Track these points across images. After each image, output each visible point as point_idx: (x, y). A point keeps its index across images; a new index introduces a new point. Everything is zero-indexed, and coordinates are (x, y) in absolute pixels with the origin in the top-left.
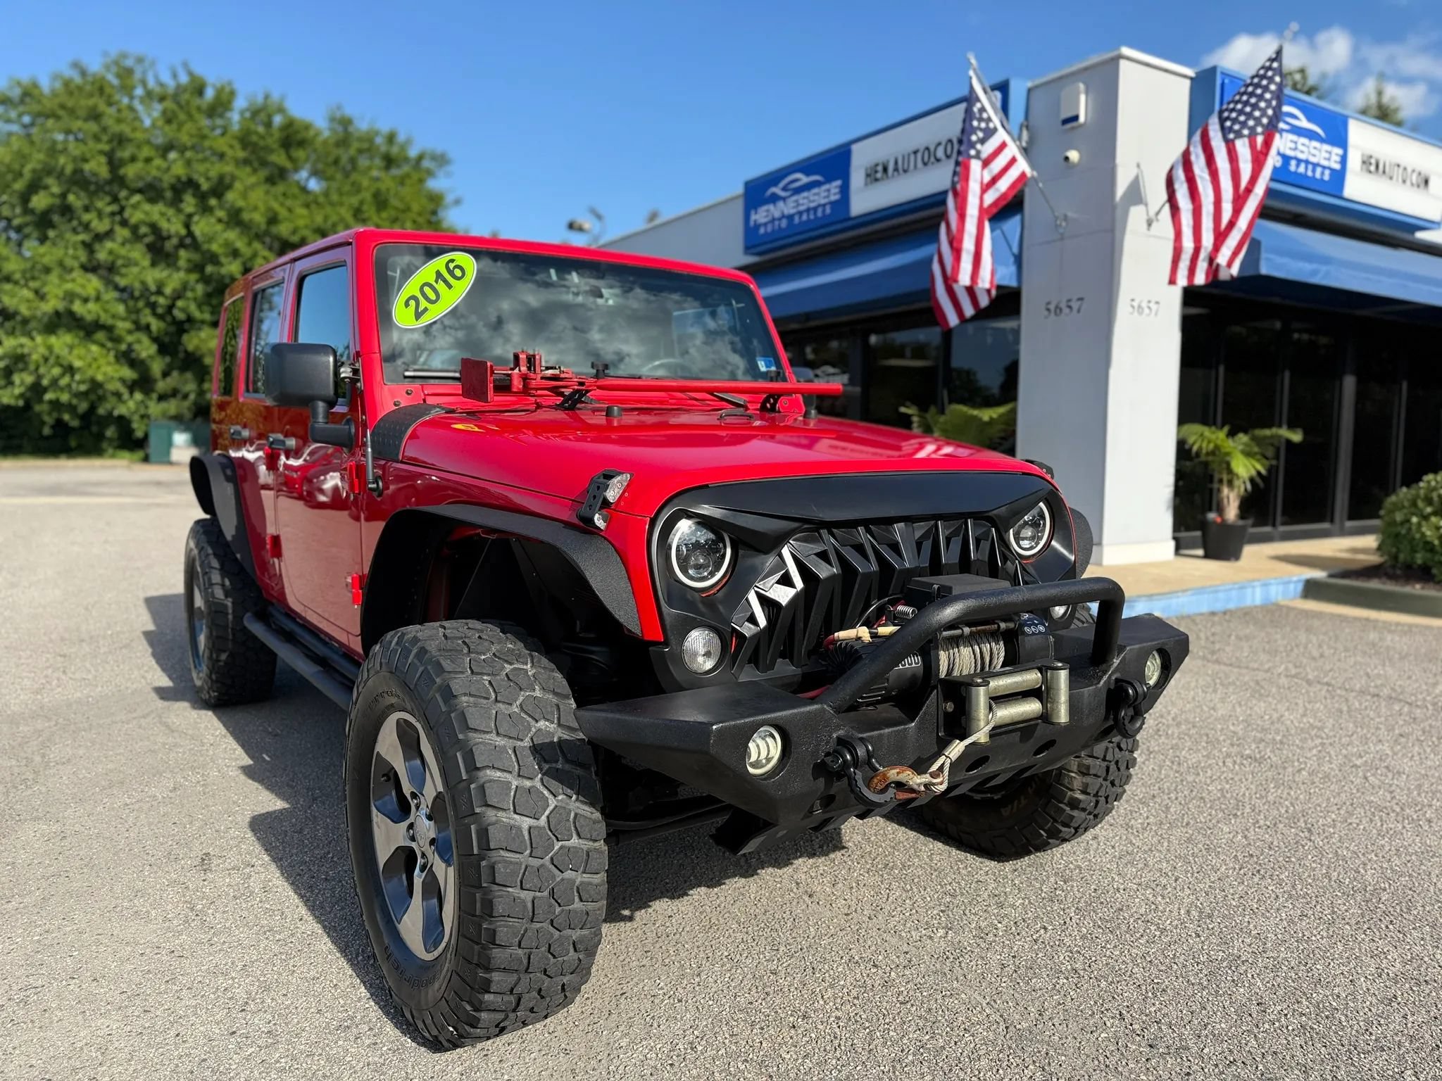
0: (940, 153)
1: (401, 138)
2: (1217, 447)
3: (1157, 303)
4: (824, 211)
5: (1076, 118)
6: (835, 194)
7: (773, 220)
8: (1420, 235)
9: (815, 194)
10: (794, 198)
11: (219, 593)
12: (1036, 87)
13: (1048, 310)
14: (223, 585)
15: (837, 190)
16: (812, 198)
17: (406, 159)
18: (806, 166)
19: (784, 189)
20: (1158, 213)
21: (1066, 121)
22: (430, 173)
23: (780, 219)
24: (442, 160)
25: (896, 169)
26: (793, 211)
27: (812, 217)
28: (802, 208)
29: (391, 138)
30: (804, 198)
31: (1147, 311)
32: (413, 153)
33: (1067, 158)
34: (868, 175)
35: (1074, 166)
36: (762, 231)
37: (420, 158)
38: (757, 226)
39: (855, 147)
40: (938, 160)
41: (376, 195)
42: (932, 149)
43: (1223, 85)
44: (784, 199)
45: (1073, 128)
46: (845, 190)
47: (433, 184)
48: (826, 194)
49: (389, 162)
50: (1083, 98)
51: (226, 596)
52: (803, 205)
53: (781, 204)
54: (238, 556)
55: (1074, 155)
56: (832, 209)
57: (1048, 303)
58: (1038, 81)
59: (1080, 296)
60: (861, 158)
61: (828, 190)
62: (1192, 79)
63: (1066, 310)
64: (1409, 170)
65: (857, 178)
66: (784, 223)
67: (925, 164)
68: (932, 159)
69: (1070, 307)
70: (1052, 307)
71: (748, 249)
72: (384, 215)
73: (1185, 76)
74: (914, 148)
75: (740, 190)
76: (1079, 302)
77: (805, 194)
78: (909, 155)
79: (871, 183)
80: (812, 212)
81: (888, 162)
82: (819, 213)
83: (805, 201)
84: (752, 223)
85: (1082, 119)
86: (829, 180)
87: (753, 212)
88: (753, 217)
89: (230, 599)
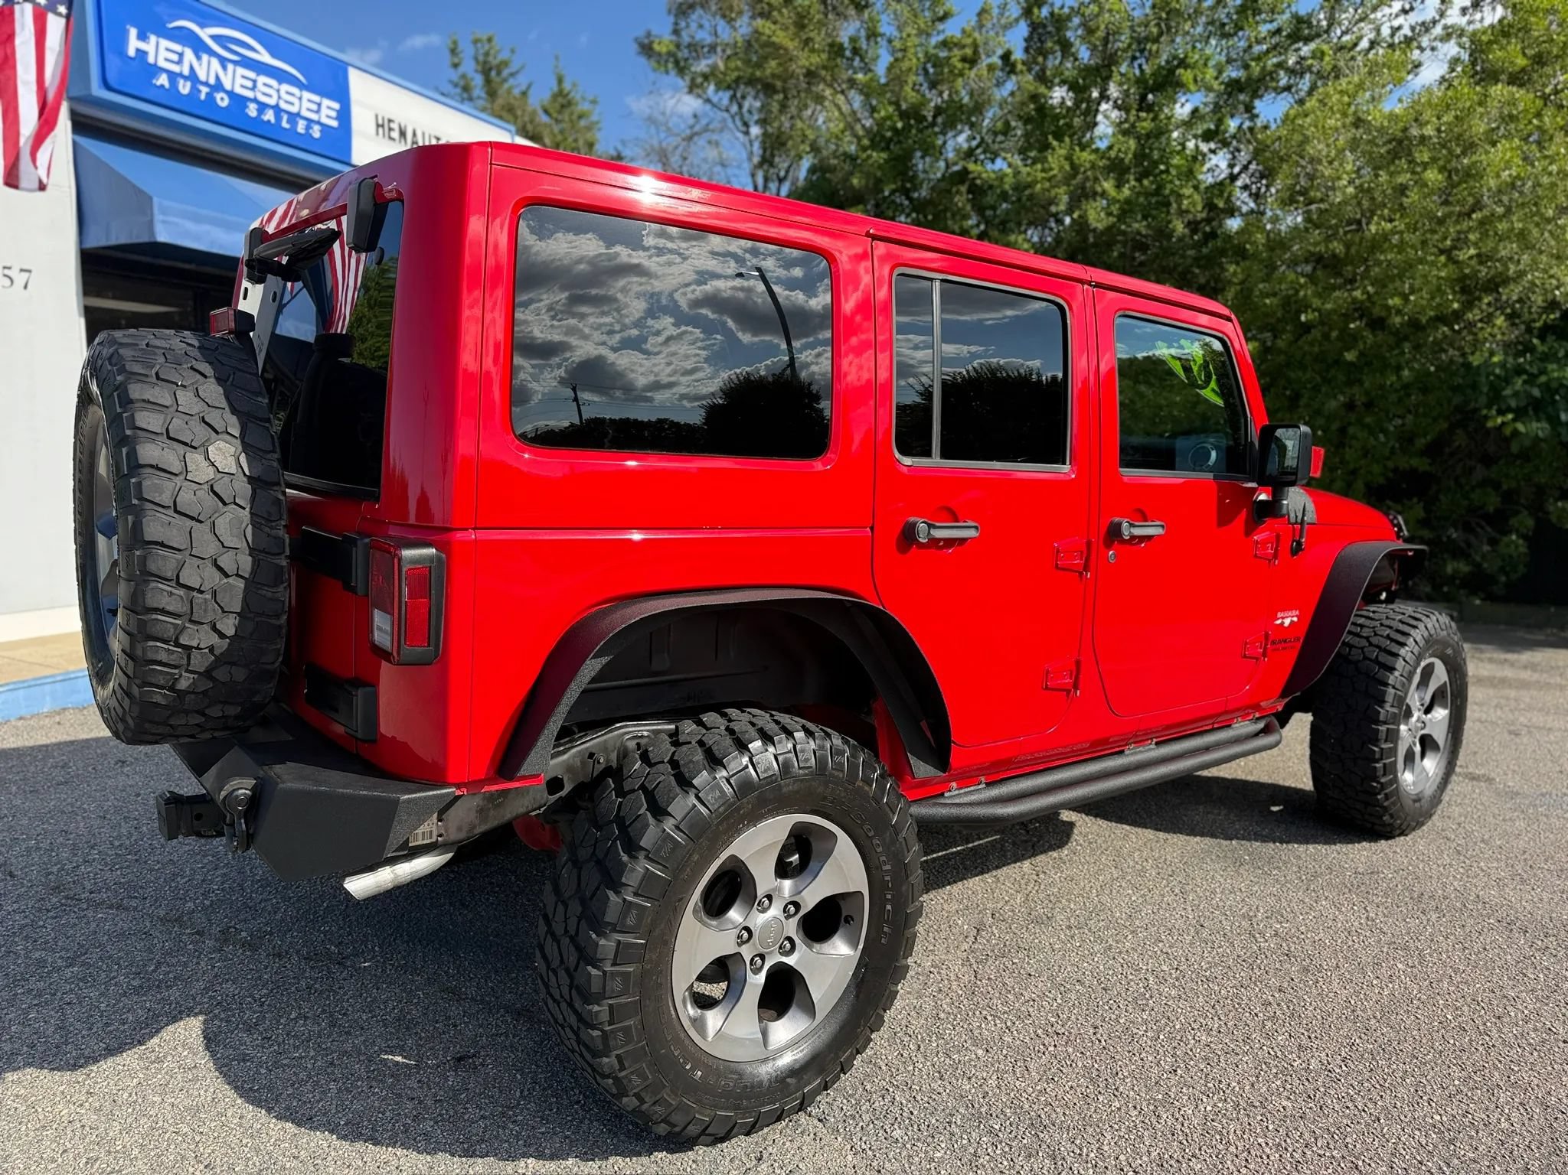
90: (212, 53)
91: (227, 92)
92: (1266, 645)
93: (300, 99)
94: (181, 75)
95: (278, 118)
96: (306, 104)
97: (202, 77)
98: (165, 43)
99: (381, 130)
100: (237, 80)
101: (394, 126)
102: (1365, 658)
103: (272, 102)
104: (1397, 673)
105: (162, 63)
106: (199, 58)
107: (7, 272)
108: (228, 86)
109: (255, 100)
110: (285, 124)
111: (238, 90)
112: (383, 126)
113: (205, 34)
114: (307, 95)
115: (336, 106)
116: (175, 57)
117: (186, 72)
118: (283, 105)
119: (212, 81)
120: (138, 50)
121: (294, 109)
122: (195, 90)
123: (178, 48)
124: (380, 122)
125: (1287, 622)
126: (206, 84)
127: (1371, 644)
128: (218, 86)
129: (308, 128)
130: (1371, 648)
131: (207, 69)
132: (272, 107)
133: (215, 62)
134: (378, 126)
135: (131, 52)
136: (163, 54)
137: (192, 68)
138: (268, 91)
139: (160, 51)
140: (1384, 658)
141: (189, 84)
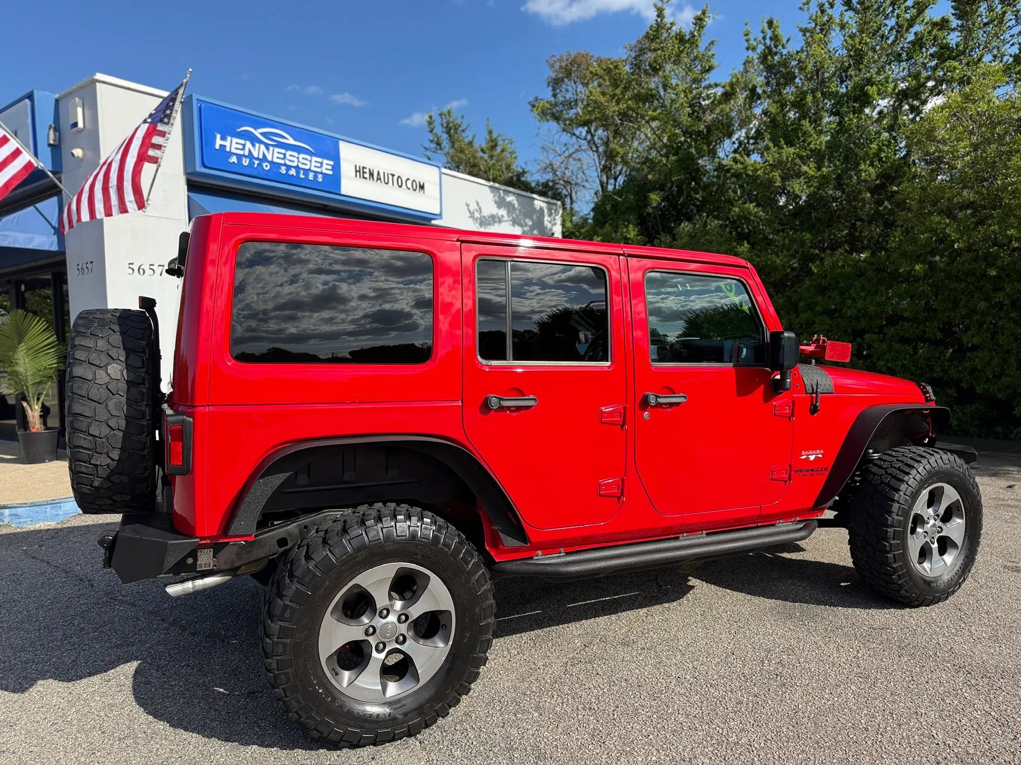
90: (261, 142)
91: (268, 162)
92: (790, 472)
93: (311, 161)
94: (244, 155)
95: (298, 173)
96: (314, 164)
97: (256, 155)
98: (235, 140)
99: (358, 173)
100: (274, 154)
101: (367, 170)
102: (882, 482)
103: (295, 164)
104: (901, 493)
105: (233, 151)
106: (254, 145)
107: (151, 267)
108: (270, 158)
109: (285, 165)
110: (302, 176)
111: (276, 160)
112: (359, 171)
113: (257, 133)
114: (314, 159)
115: (332, 163)
116: (241, 147)
117: (247, 154)
118: (301, 166)
119: (261, 157)
120: (221, 145)
121: (307, 167)
122: (251, 163)
123: (242, 142)
124: (358, 169)
125: (812, 458)
126: (258, 159)
127: (887, 473)
128: (265, 158)
129: (315, 177)
130: (886, 476)
131: (258, 151)
132: (294, 167)
133: (263, 147)
134: (356, 171)
135: (217, 147)
136: (234, 145)
137: (250, 151)
138: (293, 159)
139: (233, 144)
140: (893, 483)
141: (248, 160)
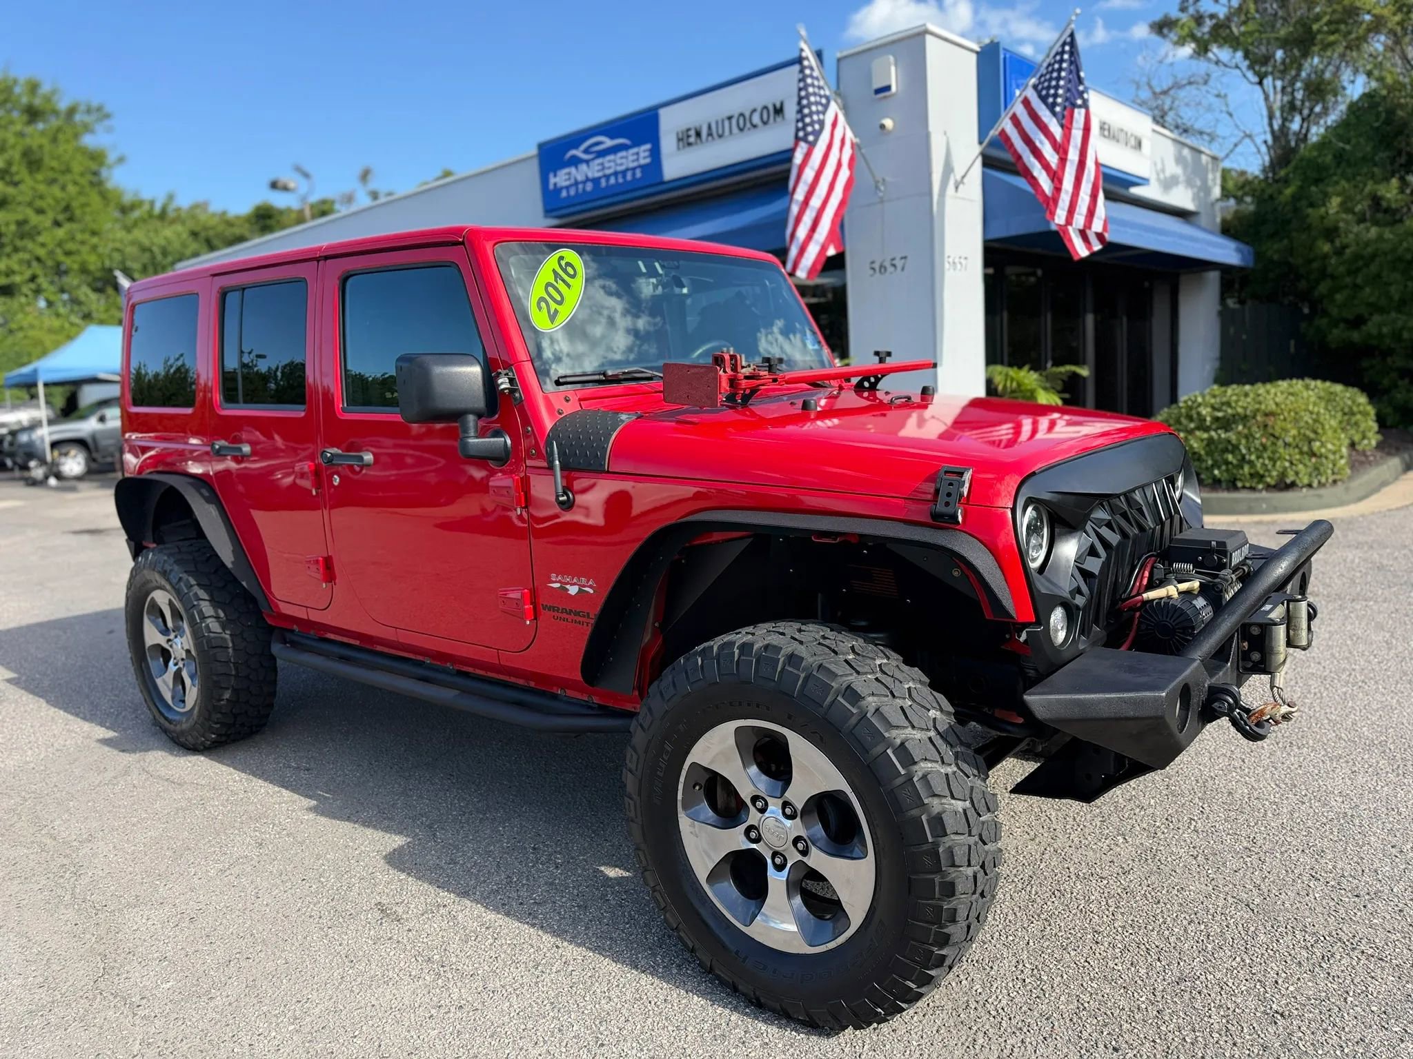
0: (756, 119)
1: (45, 89)
2: (1019, 385)
3: (966, 258)
4: (634, 174)
5: (888, 88)
6: (645, 158)
7: (576, 183)
8: (1135, 191)
9: (622, 158)
10: (600, 161)
11: (215, 626)
12: (846, 57)
13: (873, 269)
14: (217, 618)
15: (647, 154)
16: (619, 161)
17: (55, 112)
18: (609, 129)
19: (586, 151)
20: (963, 177)
21: (878, 91)
22: (87, 128)
23: (584, 182)
24: (101, 113)
25: (710, 134)
26: (597, 175)
27: (621, 180)
28: (608, 172)
29: (33, 87)
30: (610, 161)
31: (959, 266)
32: (63, 105)
33: (883, 127)
34: (679, 140)
35: (889, 132)
36: (564, 194)
37: (72, 111)
38: (558, 190)
39: (663, 112)
40: (755, 126)
41: (27, 153)
42: (747, 114)
43: (1005, 59)
44: (587, 162)
45: (885, 97)
46: (656, 153)
47: (88, 141)
48: (635, 157)
49: (33, 114)
50: (893, 69)
51: (224, 629)
52: (609, 168)
53: (583, 167)
54: (244, 583)
55: (888, 123)
56: (642, 172)
57: (873, 262)
58: (845, 53)
59: (903, 255)
60: (671, 123)
61: (637, 154)
62: (977, 53)
63: (890, 269)
64: (1129, 134)
65: (668, 143)
66: (589, 187)
67: (741, 130)
68: (748, 125)
69: (894, 266)
70: (877, 266)
71: (548, 212)
72: (40, 177)
73: (972, 50)
74: (729, 114)
75: (534, 151)
76: (903, 261)
77: (611, 157)
78: (723, 121)
79: (684, 147)
80: (620, 176)
81: (701, 127)
82: (629, 176)
83: (612, 164)
84: (551, 187)
85: (894, 89)
86: (637, 144)
87: (551, 175)
88: (552, 180)
89: (228, 632)
